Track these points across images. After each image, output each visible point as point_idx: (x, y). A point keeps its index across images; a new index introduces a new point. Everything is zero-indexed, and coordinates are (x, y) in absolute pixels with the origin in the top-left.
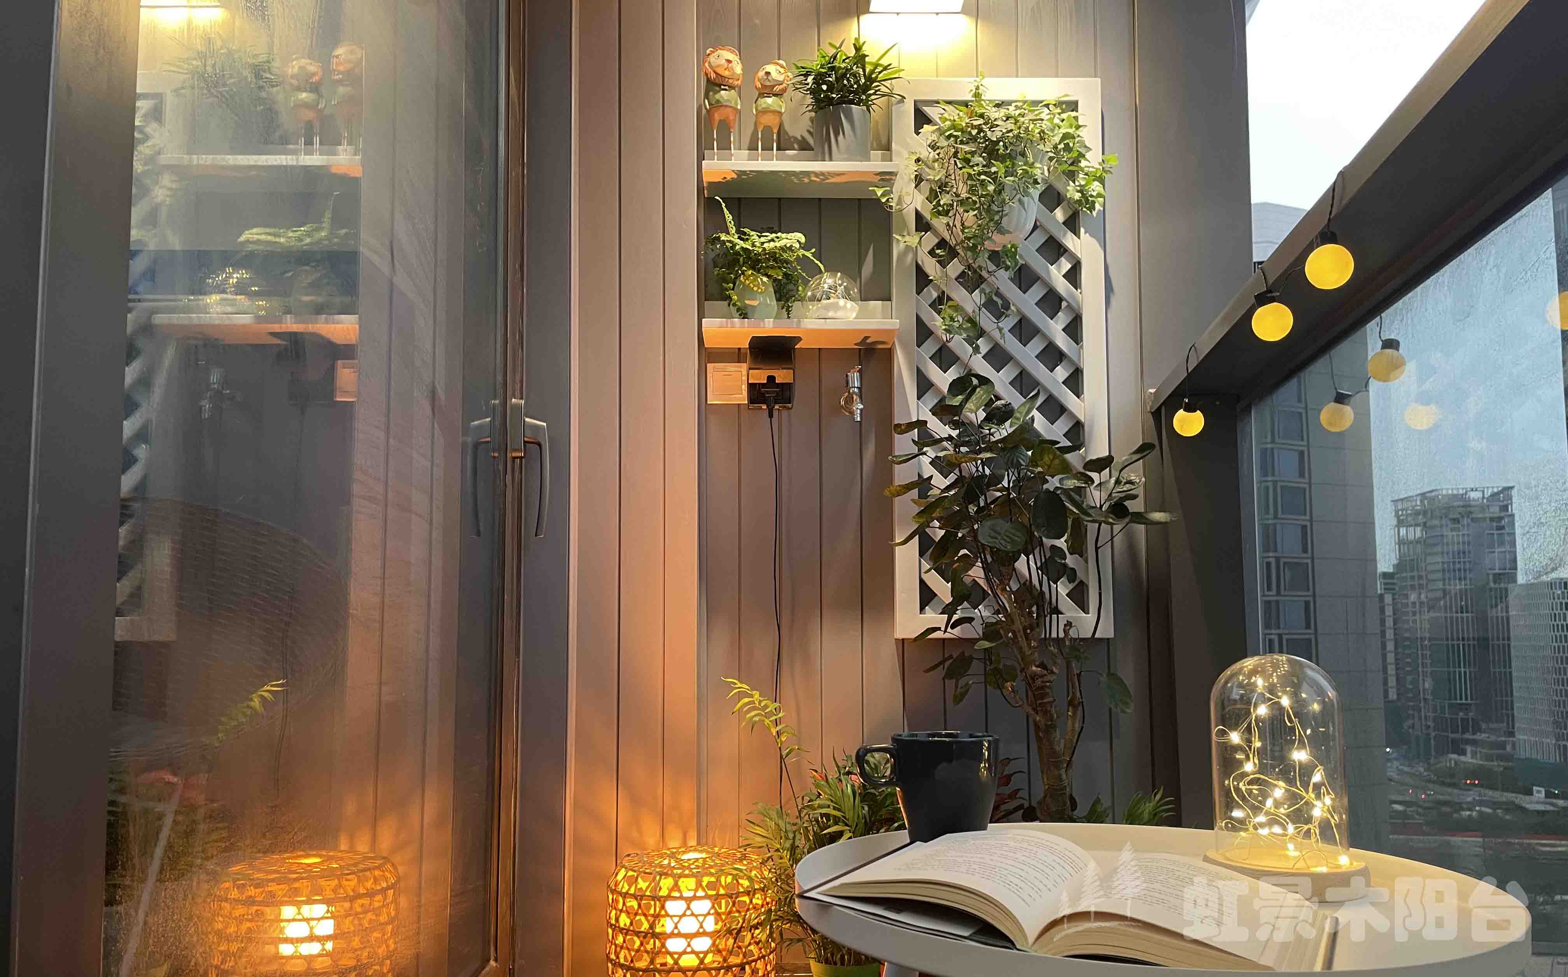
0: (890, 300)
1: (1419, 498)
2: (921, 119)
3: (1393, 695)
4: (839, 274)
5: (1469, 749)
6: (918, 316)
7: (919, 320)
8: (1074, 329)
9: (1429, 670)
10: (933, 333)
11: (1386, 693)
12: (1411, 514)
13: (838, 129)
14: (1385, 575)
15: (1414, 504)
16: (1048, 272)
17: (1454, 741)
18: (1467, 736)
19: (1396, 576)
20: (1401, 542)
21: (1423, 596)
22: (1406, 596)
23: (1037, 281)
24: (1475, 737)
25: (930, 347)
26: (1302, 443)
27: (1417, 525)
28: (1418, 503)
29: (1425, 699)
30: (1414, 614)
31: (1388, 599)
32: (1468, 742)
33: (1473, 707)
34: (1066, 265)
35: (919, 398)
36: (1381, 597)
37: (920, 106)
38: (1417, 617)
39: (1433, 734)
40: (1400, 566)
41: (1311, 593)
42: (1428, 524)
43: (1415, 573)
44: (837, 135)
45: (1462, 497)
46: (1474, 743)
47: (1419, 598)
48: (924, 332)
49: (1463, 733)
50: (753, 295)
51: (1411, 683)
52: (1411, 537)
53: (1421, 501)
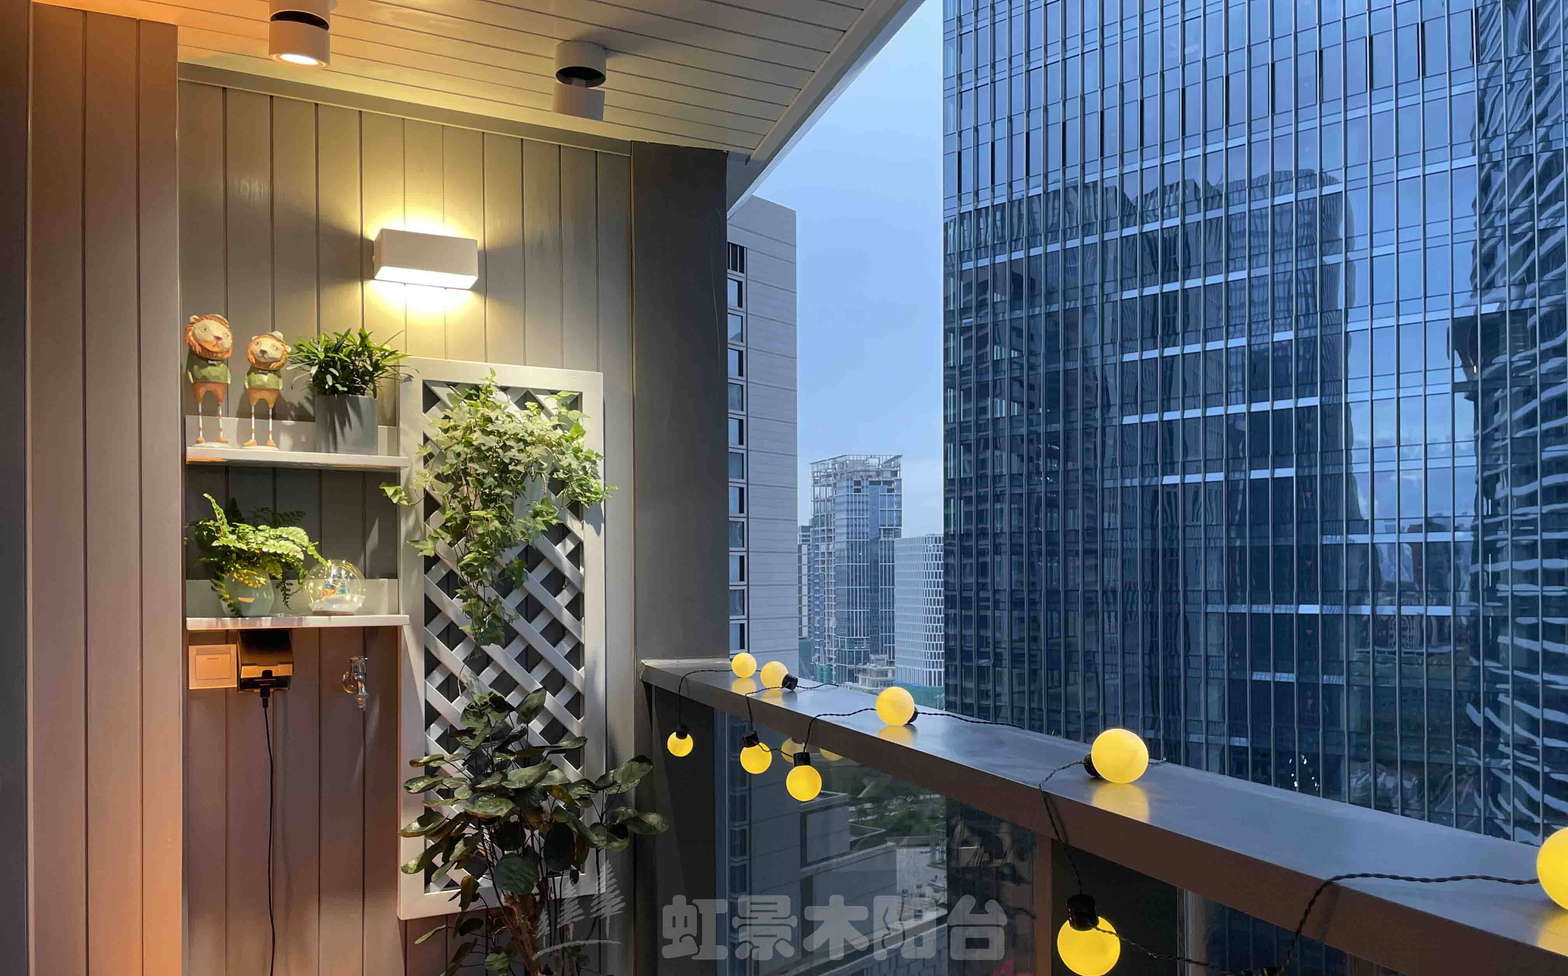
0: (397, 578)
1: (831, 462)
2: (430, 399)
3: (805, 633)
4: (344, 562)
5: (860, 676)
6: (426, 596)
7: (427, 599)
8: (576, 607)
9: (833, 611)
10: (440, 611)
11: (800, 630)
12: (823, 476)
13: (344, 419)
14: (805, 529)
15: (826, 467)
16: (554, 552)
17: (851, 672)
18: (860, 666)
19: (812, 529)
20: (816, 500)
21: (831, 547)
22: (818, 547)
23: (541, 561)
24: (865, 667)
25: (438, 625)
26: (741, 413)
27: (828, 485)
28: (830, 466)
29: (829, 636)
30: (823, 562)
31: (805, 548)
32: (859, 671)
33: (865, 641)
34: (570, 546)
35: (426, 678)
36: (800, 546)
37: (428, 384)
38: (826, 566)
39: (834, 665)
40: (815, 521)
41: (745, 549)
42: (838, 485)
43: (825, 528)
44: (342, 426)
45: (863, 463)
46: (864, 671)
47: (828, 549)
48: (431, 611)
49: (857, 664)
50: (247, 590)
51: (819, 622)
52: (823, 496)
53: (833, 465)
